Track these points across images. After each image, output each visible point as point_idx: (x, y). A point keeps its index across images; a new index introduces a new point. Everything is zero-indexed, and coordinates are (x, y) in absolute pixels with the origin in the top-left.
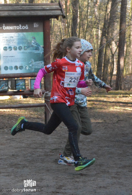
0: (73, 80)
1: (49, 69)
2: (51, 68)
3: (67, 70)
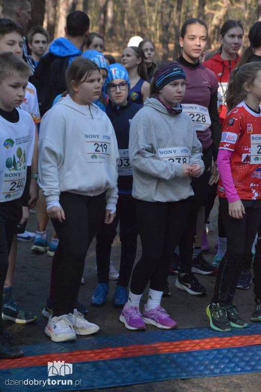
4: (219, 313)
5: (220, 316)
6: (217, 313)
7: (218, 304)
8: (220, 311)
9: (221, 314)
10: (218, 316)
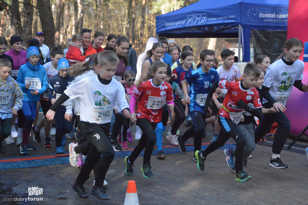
0: (156, 104)
1: (139, 95)
2: (140, 93)
3: (150, 94)
4: (147, 169)
5: (148, 170)
6: (146, 169)
7: (146, 165)
8: (148, 168)
9: (148, 169)
10: (147, 171)
